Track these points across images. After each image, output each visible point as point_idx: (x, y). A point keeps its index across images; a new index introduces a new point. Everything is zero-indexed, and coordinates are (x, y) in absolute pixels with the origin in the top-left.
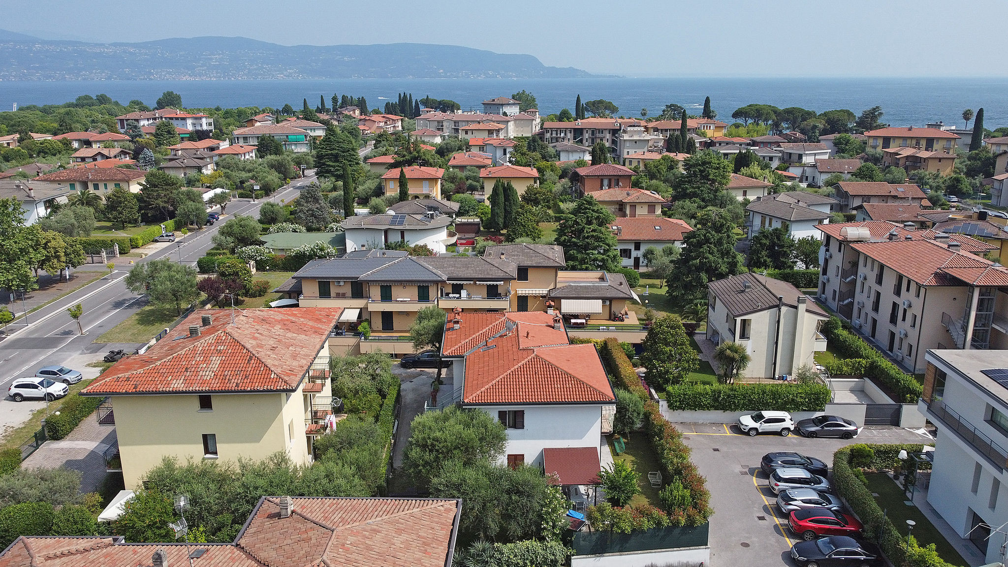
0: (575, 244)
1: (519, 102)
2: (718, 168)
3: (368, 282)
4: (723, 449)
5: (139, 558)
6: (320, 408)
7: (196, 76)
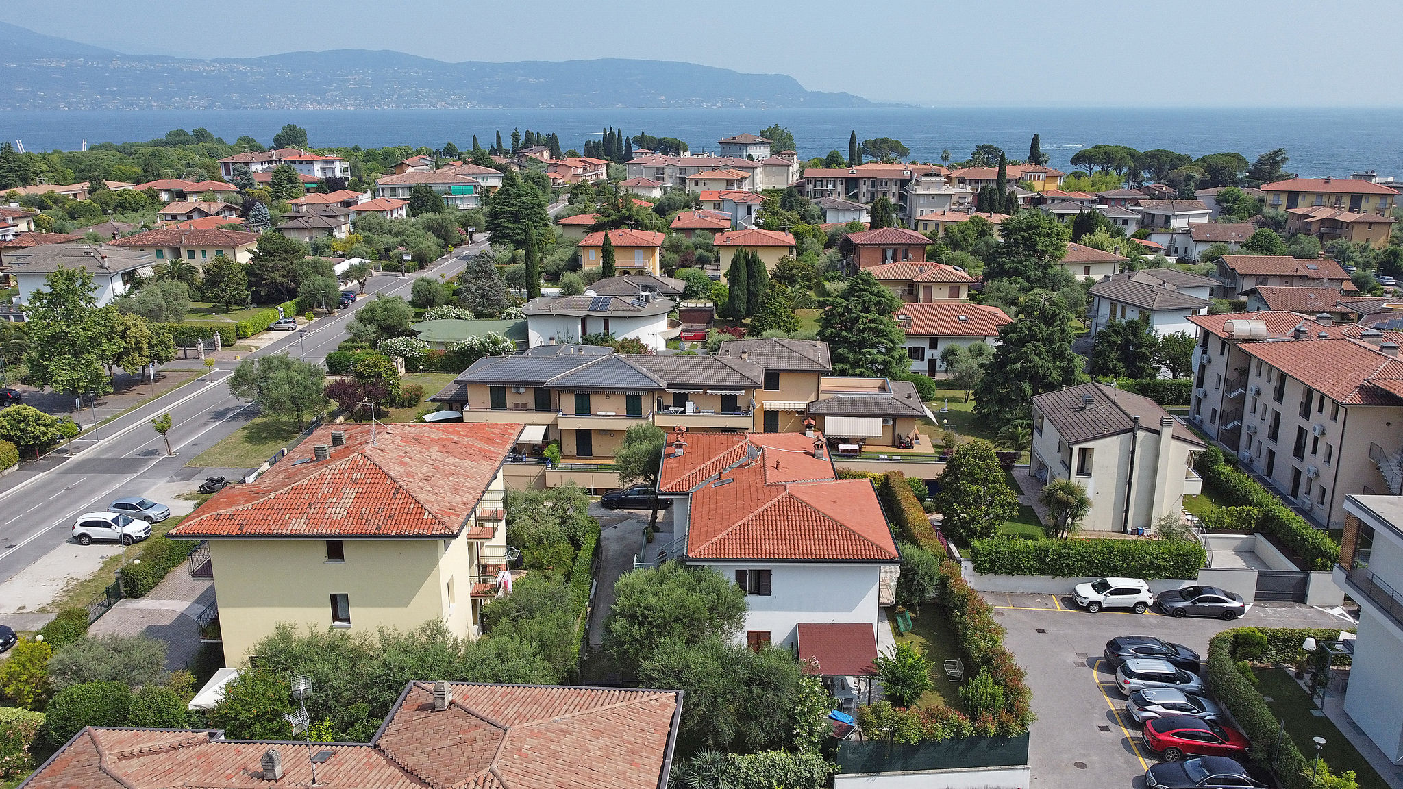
0: (846, 339)
1: (770, 141)
2: (1049, 235)
3: (558, 389)
4: (1052, 630)
5: (243, 761)
6: (490, 562)
7: (327, 104)
